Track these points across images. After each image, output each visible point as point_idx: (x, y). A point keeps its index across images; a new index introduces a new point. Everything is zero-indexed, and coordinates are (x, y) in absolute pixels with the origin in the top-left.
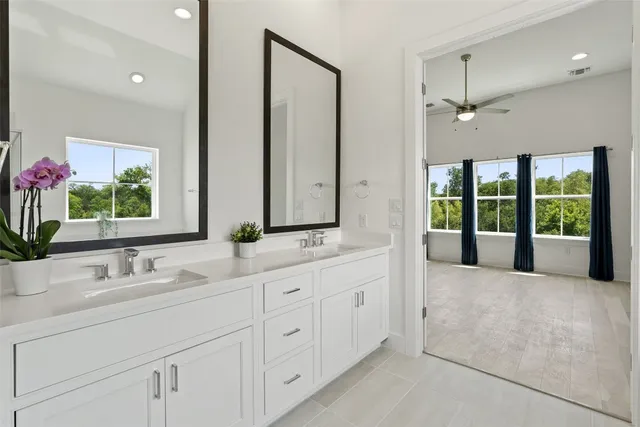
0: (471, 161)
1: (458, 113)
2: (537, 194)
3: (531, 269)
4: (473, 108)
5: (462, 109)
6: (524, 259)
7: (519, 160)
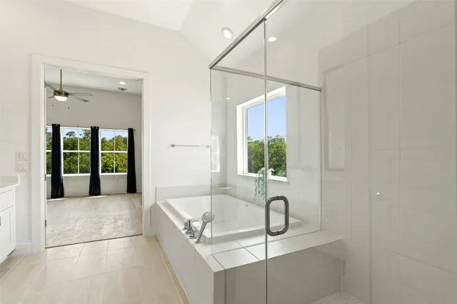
0: (59, 125)
1: (55, 94)
2: (102, 150)
3: (99, 194)
4: (66, 94)
5: (59, 93)
6: (95, 189)
7: (92, 129)
